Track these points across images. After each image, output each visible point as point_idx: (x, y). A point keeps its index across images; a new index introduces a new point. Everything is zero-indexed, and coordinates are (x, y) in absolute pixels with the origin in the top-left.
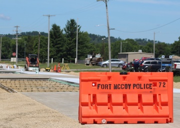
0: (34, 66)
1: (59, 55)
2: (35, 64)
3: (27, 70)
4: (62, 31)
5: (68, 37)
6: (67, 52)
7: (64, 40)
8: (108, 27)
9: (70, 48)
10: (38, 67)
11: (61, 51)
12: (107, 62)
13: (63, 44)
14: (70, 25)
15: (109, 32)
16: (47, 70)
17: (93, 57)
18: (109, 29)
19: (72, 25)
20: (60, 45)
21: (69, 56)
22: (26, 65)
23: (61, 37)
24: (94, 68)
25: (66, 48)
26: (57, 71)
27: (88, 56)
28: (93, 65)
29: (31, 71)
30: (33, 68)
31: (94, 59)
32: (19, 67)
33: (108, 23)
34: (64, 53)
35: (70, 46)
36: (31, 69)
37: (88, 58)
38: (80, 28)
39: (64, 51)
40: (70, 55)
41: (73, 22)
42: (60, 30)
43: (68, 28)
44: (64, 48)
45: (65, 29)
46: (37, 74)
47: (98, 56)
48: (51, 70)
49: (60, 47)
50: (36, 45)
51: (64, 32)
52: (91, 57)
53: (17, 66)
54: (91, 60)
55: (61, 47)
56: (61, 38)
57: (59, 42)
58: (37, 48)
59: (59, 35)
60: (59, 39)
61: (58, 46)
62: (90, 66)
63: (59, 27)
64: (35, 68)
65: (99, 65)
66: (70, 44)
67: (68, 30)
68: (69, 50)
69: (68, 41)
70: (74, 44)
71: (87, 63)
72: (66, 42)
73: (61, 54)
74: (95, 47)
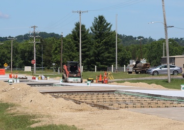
0: (75, 75)
2: (75, 73)
3: (66, 81)
4: (88, 30)
5: (96, 38)
6: (95, 57)
7: (90, 42)
8: (166, 25)
9: (99, 52)
10: (80, 77)
11: (87, 56)
12: (158, 69)
13: (90, 47)
14: (98, 23)
15: (166, 31)
17: (137, 63)
18: (166, 27)
19: (101, 22)
20: (86, 49)
21: (97, 63)
22: (65, 75)
23: (87, 38)
24: (144, 76)
25: (94, 52)
26: (103, 82)
27: (131, 61)
28: (137, 73)
29: (72, 82)
30: (73, 79)
31: (138, 65)
32: (48, 77)
33: (165, 19)
34: (92, 58)
35: (98, 49)
36: (71, 79)
37: (131, 64)
38: (111, 26)
39: (92, 57)
40: (98, 61)
41: (101, 19)
42: (85, 30)
43: (95, 27)
44: (91, 53)
45: (91, 28)
46: (89, 85)
47: (143, 62)
48: (95, 81)
50: (56, 50)
51: (90, 31)
52: (134, 63)
53: (46, 77)
54: (135, 66)
55: (88, 51)
56: (87, 40)
58: (56, 54)
61: (83, 50)
62: (134, 74)
63: (84, 26)
64: (76, 79)
65: (148, 73)
66: (99, 47)
67: (96, 29)
68: (97, 55)
69: (97, 43)
70: (104, 47)
71: (130, 71)
72: (93, 44)
73: (87, 60)
74: (125, 51)
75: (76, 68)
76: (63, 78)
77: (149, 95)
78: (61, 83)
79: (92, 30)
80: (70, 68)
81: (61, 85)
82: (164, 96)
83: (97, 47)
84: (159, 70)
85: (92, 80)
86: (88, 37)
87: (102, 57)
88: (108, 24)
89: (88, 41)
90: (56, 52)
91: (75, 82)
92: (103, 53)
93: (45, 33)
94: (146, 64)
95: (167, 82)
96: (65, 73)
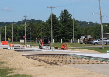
1: (56, 37)
2: (47, 44)
3: (42, 49)
4: (58, 18)
5: (62, 23)
6: (62, 34)
7: (59, 25)
8: (101, 15)
9: (64, 31)
10: (50, 46)
11: (57, 33)
13: (59, 28)
14: (64, 14)
15: (101, 19)
16: (56, 48)
18: (101, 16)
19: (65, 13)
20: (57, 29)
21: (63, 37)
22: (41, 45)
25: (62, 31)
26: (63, 49)
29: (45, 49)
30: (46, 47)
31: (86, 39)
32: (32, 46)
33: (100, 12)
36: (44, 47)
37: (82, 38)
38: (71, 16)
39: (60, 34)
41: (66, 11)
42: (56, 18)
43: (62, 16)
44: (60, 31)
45: (59, 17)
46: (54, 51)
47: (89, 37)
48: (59, 48)
49: (56, 31)
51: (59, 19)
52: (84, 38)
53: (31, 46)
54: (84, 40)
55: (58, 30)
57: (56, 27)
58: (39, 32)
59: (56, 22)
60: (56, 25)
61: (55, 30)
62: (84, 44)
63: (55, 16)
64: (47, 47)
65: (91, 43)
66: (64, 28)
67: (62, 17)
68: (63, 33)
69: (63, 26)
70: (67, 28)
71: (81, 42)
72: (61, 26)
73: (57, 36)
74: (81, 30)
75: (48, 41)
76: (40, 46)
77: (86, 56)
78: (38, 49)
79: (60, 18)
80: (44, 41)
81: (38, 51)
82: (94, 57)
83: (63, 28)
84: (98, 42)
85: (57, 48)
86: (58, 22)
87: (66, 34)
88: (69, 15)
89: (58, 25)
90: (39, 31)
91: (47, 49)
92: (66, 31)
93: (34, 20)
94: (91, 38)
95: (102, 49)
96: (41, 44)
